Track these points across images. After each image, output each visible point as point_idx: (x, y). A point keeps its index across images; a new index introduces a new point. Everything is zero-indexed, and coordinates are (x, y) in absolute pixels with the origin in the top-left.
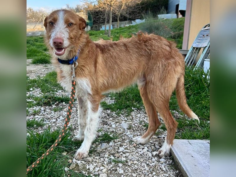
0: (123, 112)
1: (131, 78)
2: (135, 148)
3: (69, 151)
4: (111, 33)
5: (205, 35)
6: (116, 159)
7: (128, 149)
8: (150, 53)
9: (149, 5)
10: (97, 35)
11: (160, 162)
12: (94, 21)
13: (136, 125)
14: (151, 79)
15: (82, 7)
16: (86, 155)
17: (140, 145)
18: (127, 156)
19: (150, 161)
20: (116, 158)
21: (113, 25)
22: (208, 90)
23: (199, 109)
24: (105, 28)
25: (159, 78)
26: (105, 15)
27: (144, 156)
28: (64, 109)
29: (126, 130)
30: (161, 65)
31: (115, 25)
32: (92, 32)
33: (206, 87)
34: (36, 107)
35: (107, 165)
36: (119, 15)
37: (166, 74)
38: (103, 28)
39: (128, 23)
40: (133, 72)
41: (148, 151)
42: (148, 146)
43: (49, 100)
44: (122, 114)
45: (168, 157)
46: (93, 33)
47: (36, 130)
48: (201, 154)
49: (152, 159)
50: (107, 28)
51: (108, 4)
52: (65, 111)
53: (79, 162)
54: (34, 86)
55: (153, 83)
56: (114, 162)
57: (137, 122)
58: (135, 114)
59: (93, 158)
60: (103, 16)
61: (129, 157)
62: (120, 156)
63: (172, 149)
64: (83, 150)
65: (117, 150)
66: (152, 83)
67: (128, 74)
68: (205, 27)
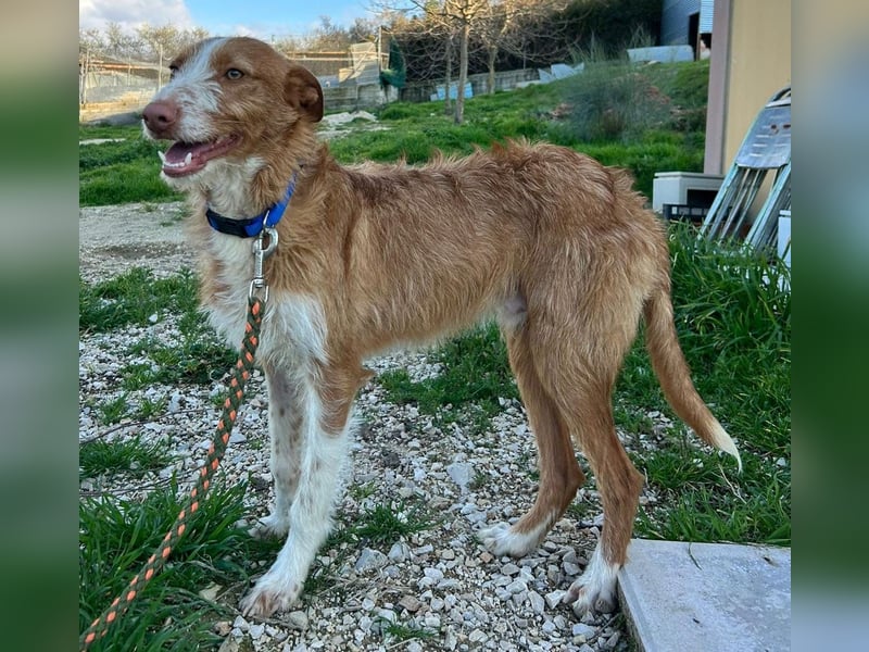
0: (464, 417)
1: (473, 300)
2: (484, 573)
3: (230, 582)
4: (465, 109)
5: (780, 125)
6: (404, 620)
7: (457, 576)
8: (536, 207)
9: (597, 16)
10: (418, 116)
11: (572, 635)
12: (410, 71)
13: (505, 469)
14: (542, 303)
15: (371, 26)
16: (289, 600)
17: (505, 559)
18: (448, 607)
19: (534, 632)
20: (405, 614)
21: (474, 85)
22: (780, 333)
23: (748, 406)
24: (447, 94)
25: (572, 300)
26: (444, 51)
27: (516, 606)
28: (253, 397)
29: (463, 488)
30: (576, 253)
31: (481, 85)
32: (401, 107)
33: (775, 323)
34: (156, 388)
35: (365, 646)
36: (495, 53)
37: (597, 284)
38: (440, 93)
39: (525, 76)
40: (480, 277)
41: (531, 585)
42: (535, 562)
43: (202, 361)
44: (458, 422)
45: (607, 617)
46: (405, 110)
47: (136, 485)
48: (732, 609)
49: (542, 622)
50: (453, 95)
51: (455, 17)
52: (254, 408)
53: (256, 631)
54: (165, 306)
55: (552, 318)
56: (393, 635)
57: (510, 459)
58: (508, 424)
59: (318, 612)
60: (437, 56)
61: (455, 611)
62: (420, 606)
63: (621, 583)
64: (280, 580)
65: (413, 580)
66: (549, 318)
67: (460, 283)
68: (779, 97)
